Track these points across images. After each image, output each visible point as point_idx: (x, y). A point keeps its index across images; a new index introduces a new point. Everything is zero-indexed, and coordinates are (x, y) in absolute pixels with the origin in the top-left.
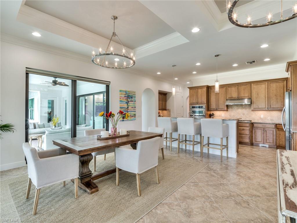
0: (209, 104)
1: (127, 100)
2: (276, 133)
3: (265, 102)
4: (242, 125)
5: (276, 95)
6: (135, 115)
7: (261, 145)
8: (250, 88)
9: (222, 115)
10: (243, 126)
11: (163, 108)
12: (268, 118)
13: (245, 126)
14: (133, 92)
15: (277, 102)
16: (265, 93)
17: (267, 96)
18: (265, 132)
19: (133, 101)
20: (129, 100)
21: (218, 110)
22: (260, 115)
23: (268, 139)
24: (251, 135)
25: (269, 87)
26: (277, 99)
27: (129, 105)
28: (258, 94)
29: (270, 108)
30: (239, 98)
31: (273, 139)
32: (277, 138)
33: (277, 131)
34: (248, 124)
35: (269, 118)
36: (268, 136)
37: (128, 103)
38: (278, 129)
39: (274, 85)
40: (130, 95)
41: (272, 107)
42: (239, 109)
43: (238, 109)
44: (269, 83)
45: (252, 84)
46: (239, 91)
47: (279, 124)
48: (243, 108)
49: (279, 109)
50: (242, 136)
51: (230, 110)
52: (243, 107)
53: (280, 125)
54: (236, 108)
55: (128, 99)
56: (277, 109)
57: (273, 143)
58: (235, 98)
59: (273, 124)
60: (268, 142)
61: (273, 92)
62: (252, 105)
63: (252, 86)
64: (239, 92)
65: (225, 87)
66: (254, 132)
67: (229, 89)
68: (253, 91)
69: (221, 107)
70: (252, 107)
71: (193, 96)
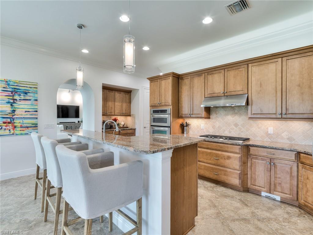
0: (180, 105)
1: (11, 97)
2: (298, 171)
3: (276, 100)
4: (226, 149)
5: (299, 86)
6: (37, 124)
7: (264, 194)
8: (247, 73)
10: (229, 150)
11: (124, 112)
12: (283, 135)
13: (231, 150)
14: (28, 83)
15: (303, 100)
16: (276, 82)
17: (279, 88)
18: (273, 168)
19: (30, 100)
20: (16, 97)
21: (192, 116)
22: (268, 128)
23: (280, 184)
24: (244, 171)
25: (284, 68)
26: (302, 94)
27: (16, 106)
28: (261, 84)
29: (286, 114)
30: (226, 94)
31: (291, 185)
32: (300, 186)
33: (300, 168)
34: (239, 147)
35: (285, 135)
36: (280, 178)
37: (14, 103)
38: (302, 163)
39: (295, 64)
40: (20, 88)
41: (290, 112)
44: (284, 59)
45: (250, 65)
46: (226, 80)
47: (305, 153)
48: (236, 113)
49: (305, 116)
50: (226, 171)
51: (213, 116)
52: (236, 111)
53: (307, 154)
55: (13, 96)
56: (301, 116)
57: (290, 195)
58: (219, 95)
59: (291, 151)
60: (280, 191)
61: (293, 78)
62: (249, 107)
63: (250, 69)
64: (226, 83)
65: (203, 75)
66: (249, 164)
67: (210, 77)
68: (252, 80)
69: (196, 112)
70: (250, 112)
71: (155, 93)
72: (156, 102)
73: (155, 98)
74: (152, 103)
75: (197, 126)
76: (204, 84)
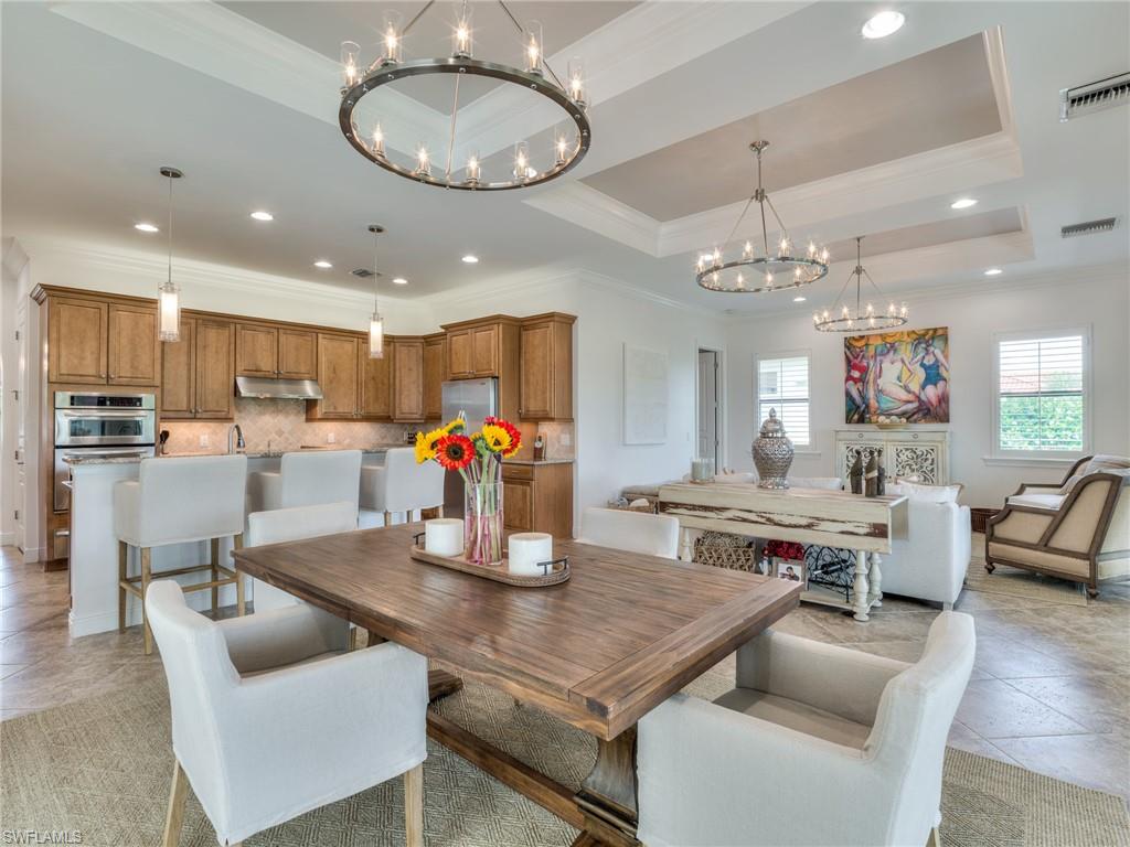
3: (352, 394)
5: (373, 378)
8: (315, 347)
9: (198, 438)
15: (377, 397)
17: (355, 378)
21: (198, 416)
22: (327, 435)
25: (360, 353)
30: (281, 376)
42: (264, 414)
43: (261, 414)
44: (360, 341)
54: (252, 410)
58: (268, 374)
61: (368, 368)
68: (323, 359)
69: (212, 406)
70: (319, 411)
71: (81, 342)
72: (92, 371)
73: (82, 358)
74: (63, 372)
75: (188, 439)
76: (232, 346)
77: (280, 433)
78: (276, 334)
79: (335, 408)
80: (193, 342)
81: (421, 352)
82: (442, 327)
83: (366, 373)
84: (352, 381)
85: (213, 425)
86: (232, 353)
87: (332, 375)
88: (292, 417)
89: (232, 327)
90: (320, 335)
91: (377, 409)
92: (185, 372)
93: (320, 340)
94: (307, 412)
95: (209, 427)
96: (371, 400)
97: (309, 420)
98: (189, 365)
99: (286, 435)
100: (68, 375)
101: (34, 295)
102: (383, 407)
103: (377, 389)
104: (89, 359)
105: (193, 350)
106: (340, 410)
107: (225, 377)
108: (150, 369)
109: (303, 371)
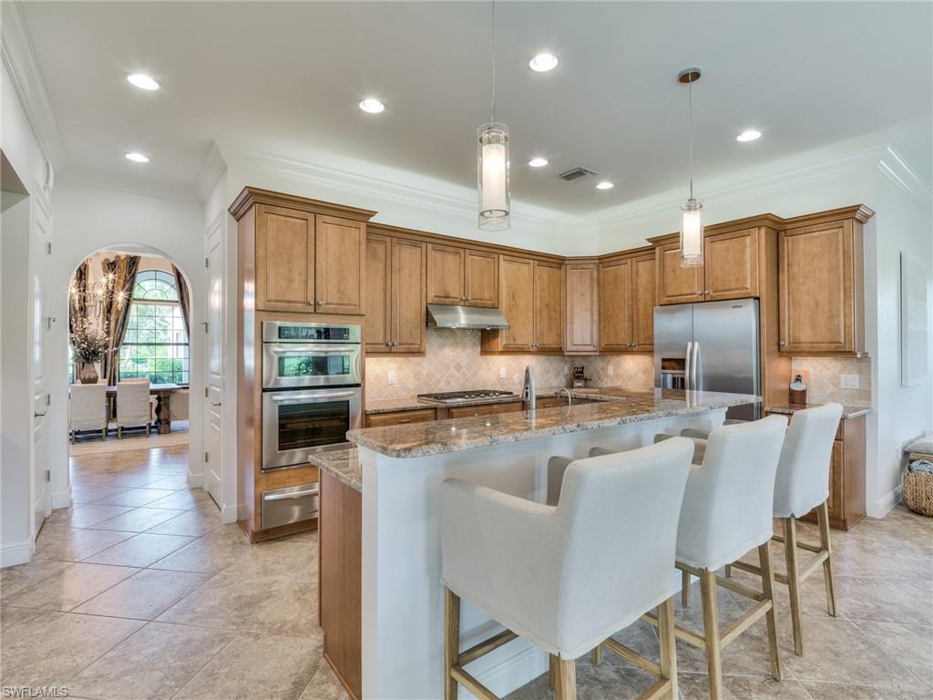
5: (547, 306)
8: (497, 270)
9: (387, 375)
15: (550, 327)
22: (499, 369)
25: (535, 277)
28: (513, 295)
30: (466, 303)
39: (544, 274)
41: (540, 343)
43: (442, 346)
44: (536, 263)
46: (467, 273)
52: (458, 339)
54: (434, 344)
58: (456, 301)
61: (543, 294)
63: (501, 264)
64: (468, 278)
67: (438, 258)
68: (503, 283)
69: (406, 338)
70: (501, 342)
71: (289, 261)
72: (299, 296)
73: (290, 281)
74: (272, 297)
75: (378, 375)
76: (424, 268)
77: (458, 367)
78: (463, 255)
79: (514, 340)
80: (388, 263)
81: (595, 274)
82: (648, 240)
83: (541, 300)
84: (528, 309)
85: (399, 359)
86: (424, 277)
87: (512, 302)
88: (469, 350)
89: (424, 245)
90: (501, 257)
91: (550, 341)
92: (382, 298)
93: (502, 262)
94: (482, 344)
95: (396, 362)
96: (546, 330)
97: (484, 352)
98: (385, 290)
99: (464, 369)
100: (276, 301)
101: (232, 210)
102: (555, 338)
103: (550, 317)
104: (297, 283)
105: (389, 272)
106: (519, 342)
107: (418, 304)
108: (356, 294)
109: (487, 298)
